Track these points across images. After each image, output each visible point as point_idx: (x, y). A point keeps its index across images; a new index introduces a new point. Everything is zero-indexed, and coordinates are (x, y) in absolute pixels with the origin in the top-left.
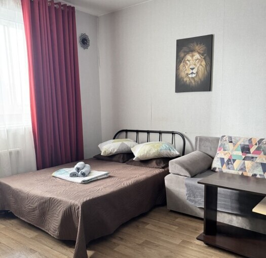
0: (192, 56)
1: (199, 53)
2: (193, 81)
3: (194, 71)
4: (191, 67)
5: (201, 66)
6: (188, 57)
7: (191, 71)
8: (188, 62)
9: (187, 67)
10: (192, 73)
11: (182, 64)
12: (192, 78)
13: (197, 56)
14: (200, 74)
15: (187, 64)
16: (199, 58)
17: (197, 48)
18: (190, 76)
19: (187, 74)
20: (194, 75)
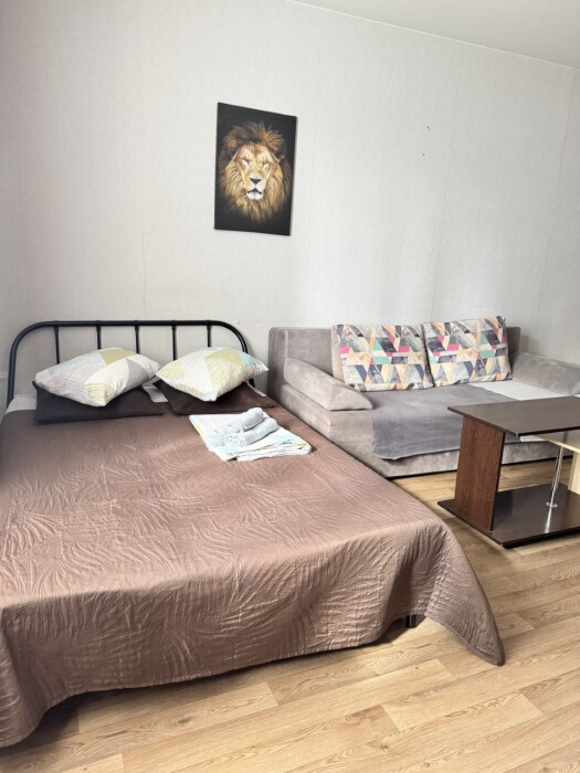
0: (256, 152)
1: (270, 150)
2: (256, 209)
3: (260, 187)
4: (252, 176)
5: (272, 179)
6: (246, 152)
7: (252, 186)
8: (245, 163)
9: (243, 173)
10: (255, 191)
11: (231, 165)
12: (255, 201)
13: (265, 154)
14: (273, 197)
15: (243, 168)
16: (270, 159)
17: (266, 136)
18: (251, 196)
19: (244, 191)
20: (258, 197)
